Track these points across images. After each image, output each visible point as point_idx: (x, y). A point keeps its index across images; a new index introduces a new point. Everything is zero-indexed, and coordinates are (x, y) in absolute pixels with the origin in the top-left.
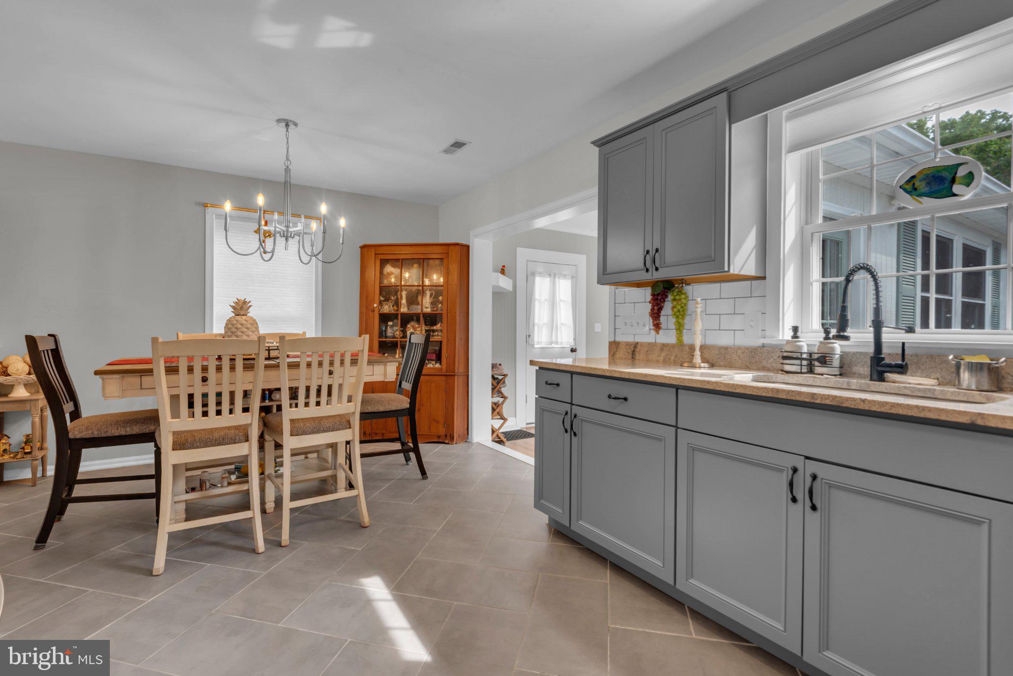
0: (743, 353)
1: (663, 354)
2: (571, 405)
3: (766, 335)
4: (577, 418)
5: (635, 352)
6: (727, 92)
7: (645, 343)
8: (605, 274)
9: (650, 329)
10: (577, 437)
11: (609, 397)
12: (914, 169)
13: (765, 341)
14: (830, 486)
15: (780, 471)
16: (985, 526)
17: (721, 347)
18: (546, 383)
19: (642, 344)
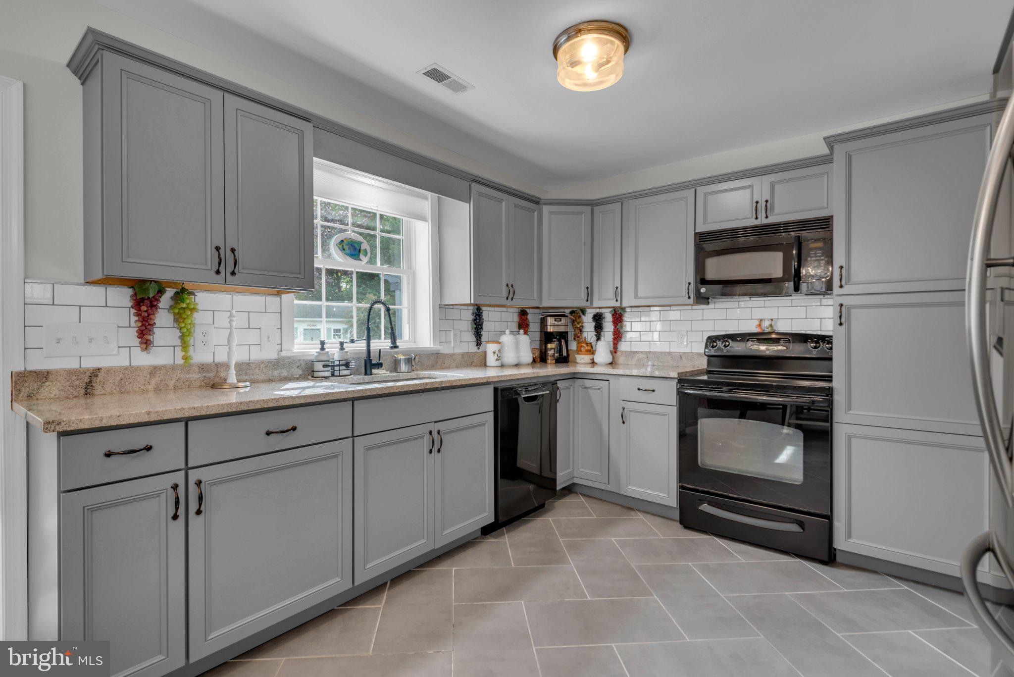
0: (266, 367)
1: (154, 381)
2: (187, 469)
3: (283, 349)
4: (202, 485)
5: (93, 384)
6: (312, 125)
7: (115, 368)
8: (126, 261)
9: (119, 347)
10: (202, 516)
11: (268, 433)
12: (342, 236)
13: (284, 354)
14: (445, 434)
15: (422, 437)
16: (487, 425)
17: (243, 363)
18: (108, 455)
19: (109, 370)
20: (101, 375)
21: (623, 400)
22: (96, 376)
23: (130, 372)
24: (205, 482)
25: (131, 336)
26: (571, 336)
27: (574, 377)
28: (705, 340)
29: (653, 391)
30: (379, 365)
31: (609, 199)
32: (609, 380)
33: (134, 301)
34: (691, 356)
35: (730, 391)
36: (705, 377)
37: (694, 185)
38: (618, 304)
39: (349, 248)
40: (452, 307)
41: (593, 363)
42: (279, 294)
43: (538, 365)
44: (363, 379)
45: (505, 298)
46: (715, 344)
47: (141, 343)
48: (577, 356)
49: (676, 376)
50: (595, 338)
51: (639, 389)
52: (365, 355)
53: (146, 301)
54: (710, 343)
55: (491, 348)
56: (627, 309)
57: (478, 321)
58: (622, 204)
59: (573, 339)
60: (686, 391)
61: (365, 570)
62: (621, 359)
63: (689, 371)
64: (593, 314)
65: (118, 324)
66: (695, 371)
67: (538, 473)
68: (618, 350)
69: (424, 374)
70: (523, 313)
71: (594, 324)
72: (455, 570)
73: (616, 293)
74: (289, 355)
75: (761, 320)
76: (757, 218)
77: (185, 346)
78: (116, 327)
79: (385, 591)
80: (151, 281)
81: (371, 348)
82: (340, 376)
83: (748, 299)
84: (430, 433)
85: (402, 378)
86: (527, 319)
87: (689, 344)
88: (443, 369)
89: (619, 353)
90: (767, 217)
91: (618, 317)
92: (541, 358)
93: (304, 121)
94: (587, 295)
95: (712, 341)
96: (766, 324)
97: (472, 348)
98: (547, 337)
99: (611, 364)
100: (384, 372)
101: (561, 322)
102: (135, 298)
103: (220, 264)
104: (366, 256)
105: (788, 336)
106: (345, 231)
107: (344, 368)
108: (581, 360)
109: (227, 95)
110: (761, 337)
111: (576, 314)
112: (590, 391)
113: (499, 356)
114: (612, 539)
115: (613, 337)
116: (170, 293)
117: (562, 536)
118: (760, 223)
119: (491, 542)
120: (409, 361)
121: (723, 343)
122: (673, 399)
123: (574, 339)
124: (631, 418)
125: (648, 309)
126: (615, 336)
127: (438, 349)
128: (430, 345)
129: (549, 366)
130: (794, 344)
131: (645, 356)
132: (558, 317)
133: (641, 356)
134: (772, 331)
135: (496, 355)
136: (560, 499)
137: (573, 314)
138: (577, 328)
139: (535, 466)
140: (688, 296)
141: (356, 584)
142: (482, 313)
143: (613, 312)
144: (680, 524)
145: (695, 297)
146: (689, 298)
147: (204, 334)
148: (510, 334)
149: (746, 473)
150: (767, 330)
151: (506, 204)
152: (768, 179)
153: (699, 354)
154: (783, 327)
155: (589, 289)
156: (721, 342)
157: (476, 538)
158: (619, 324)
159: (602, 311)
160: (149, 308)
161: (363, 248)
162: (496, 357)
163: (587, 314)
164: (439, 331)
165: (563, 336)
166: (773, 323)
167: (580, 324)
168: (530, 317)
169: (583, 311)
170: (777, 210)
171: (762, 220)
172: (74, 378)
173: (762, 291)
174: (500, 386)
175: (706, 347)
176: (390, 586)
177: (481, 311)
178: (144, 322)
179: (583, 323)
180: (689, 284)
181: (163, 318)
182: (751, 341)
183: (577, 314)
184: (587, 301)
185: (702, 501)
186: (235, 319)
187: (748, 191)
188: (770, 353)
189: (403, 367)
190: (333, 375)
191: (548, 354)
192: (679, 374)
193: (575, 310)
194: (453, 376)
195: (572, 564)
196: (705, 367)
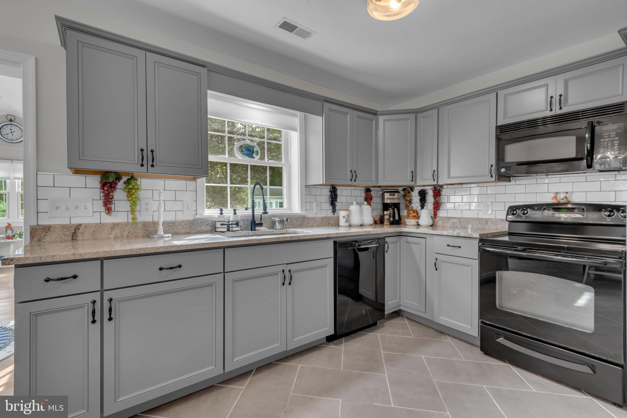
0: (186, 224)
1: (114, 233)
2: (102, 291)
3: (197, 213)
4: (113, 302)
5: (77, 234)
6: (207, 69)
7: (90, 225)
8: (82, 159)
9: (93, 212)
10: (113, 321)
11: (161, 269)
12: (242, 143)
13: (197, 217)
14: (294, 272)
15: (277, 274)
16: (328, 267)
17: (170, 222)
18: (47, 280)
19: (86, 226)
20: (81, 230)
21: (437, 253)
22: (79, 229)
23: (100, 225)
24: (115, 300)
25: (100, 205)
26: (402, 206)
27: (400, 235)
28: (507, 209)
29: (460, 247)
30: (261, 225)
31: (427, 108)
32: (425, 238)
33: (101, 184)
34: (496, 221)
35: (524, 251)
36: (506, 238)
37: (495, 90)
38: (435, 183)
39: (246, 150)
40: (315, 187)
41: (418, 225)
42: (195, 179)
43: (378, 225)
44: (248, 233)
45: (350, 180)
46: (516, 212)
47: (106, 209)
48: (407, 220)
49: (478, 237)
50: (419, 207)
51: (448, 245)
52: (251, 218)
53: (108, 184)
54: (511, 212)
55: (342, 214)
56: (444, 186)
57: (333, 196)
58: (438, 110)
59: (404, 208)
60: (487, 249)
61: (232, 362)
62: (439, 223)
63: (491, 233)
64: (419, 191)
65: (93, 198)
66: (496, 232)
67: (374, 299)
68: (437, 216)
69: (291, 231)
70: (368, 190)
71: (419, 197)
72: (301, 366)
73: (433, 175)
74: (201, 217)
75: (557, 193)
76: (551, 110)
77: (133, 211)
78: (92, 200)
79: (250, 377)
80: (111, 172)
81: (255, 213)
82: (232, 231)
83: (545, 177)
84: (283, 271)
85: (275, 233)
86: (370, 194)
87: (494, 212)
88: (308, 227)
89: (437, 218)
90: (561, 108)
91: (437, 192)
92: (380, 221)
93: (200, 67)
94: (412, 177)
95: (512, 210)
96: (562, 196)
97: (330, 214)
98: (386, 207)
99: (432, 226)
100: (265, 228)
101: (394, 196)
102: (101, 183)
103: (143, 160)
104: (257, 155)
105: (583, 206)
106: (244, 140)
107: (235, 226)
108: (409, 223)
109: (148, 53)
110: (556, 207)
111: (406, 191)
112: (412, 245)
113: (347, 219)
114: (423, 356)
115: (433, 206)
116: (124, 179)
117: (385, 349)
118: (555, 114)
119: (332, 347)
120: (281, 222)
121: (522, 211)
122: (475, 254)
123: (406, 208)
124: (442, 267)
125: (460, 186)
126: (435, 206)
127: (305, 214)
128: (299, 211)
129: (386, 227)
130: (588, 213)
131: (458, 221)
132: (392, 192)
133: (455, 220)
134: (567, 202)
135: (345, 219)
136: (390, 320)
137: (405, 191)
138: (407, 200)
139: (371, 294)
140: (490, 175)
141: (226, 371)
142: (336, 190)
143: (434, 189)
144: (481, 350)
145: (497, 176)
146: (492, 176)
147: (147, 204)
148: (356, 204)
149: (538, 317)
150: (562, 201)
151: (350, 116)
152: (561, 78)
153: (502, 220)
154: (578, 198)
155: (414, 173)
156: (520, 211)
157: (322, 344)
158: (438, 197)
159: (426, 188)
160: (110, 188)
161: (255, 150)
162: (345, 220)
163: (414, 191)
164: (304, 202)
165: (396, 206)
166: (568, 195)
167: (410, 198)
168: (373, 193)
169: (412, 189)
170: (570, 101)
171: (557, 111)
172: (65, 230)
173: (559, 169)
174: (338, 240)
175: (508, 214)
176: (255, 373)
177: (336, 189)
178: (106, 197)
179: (412, 197)
180: (492, 166)
181: (119, 194)
182: (547, 210)
183: (408, 190)
184: (412, 181)
185: (499, 335)
186: (162, 195)
187: (543, 90)
188: (564, 220)
189: (278, 226)
190: (228, 230)
191: (385, 218)
192: (480, 235)
193: (406, 188)
194: (308, 232)
195: (386, 374)
196: (507, 230)
